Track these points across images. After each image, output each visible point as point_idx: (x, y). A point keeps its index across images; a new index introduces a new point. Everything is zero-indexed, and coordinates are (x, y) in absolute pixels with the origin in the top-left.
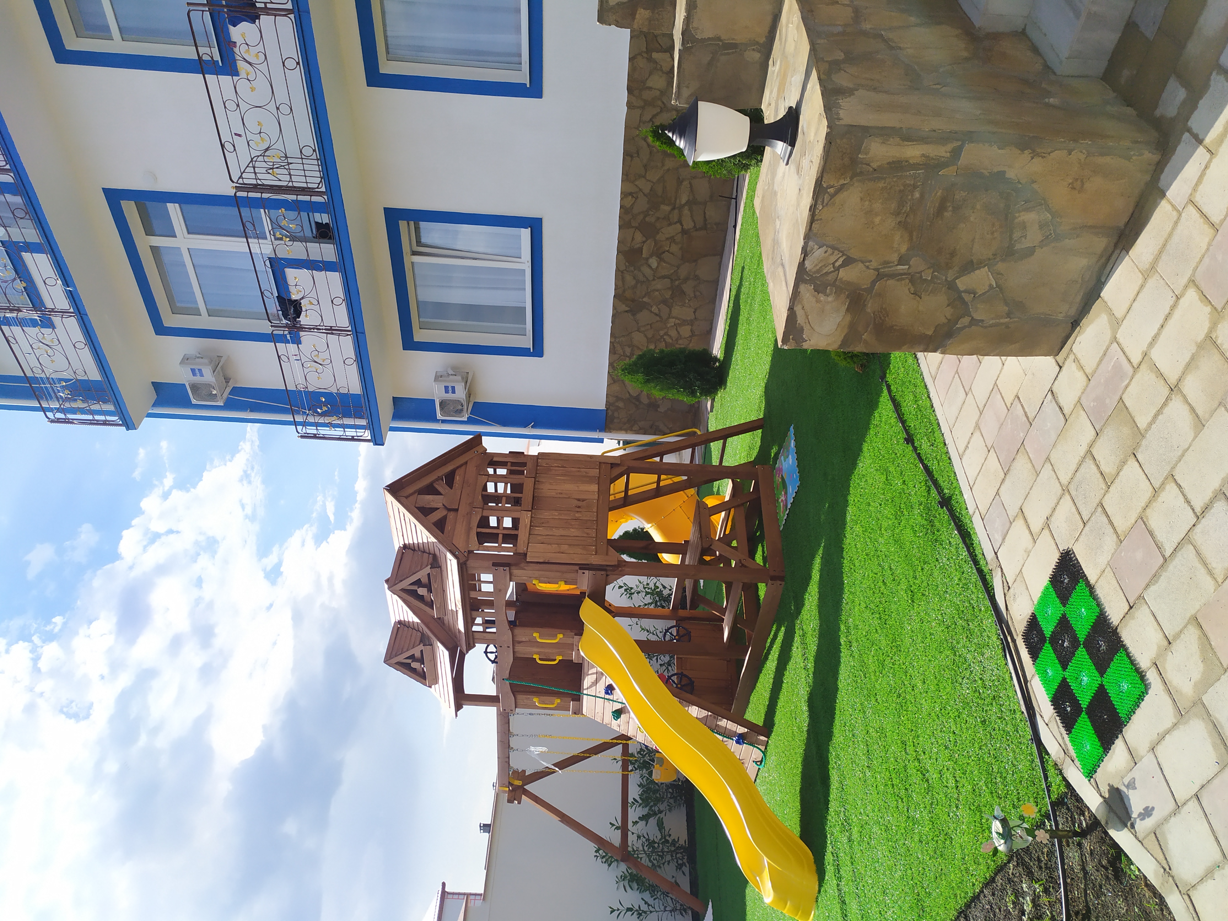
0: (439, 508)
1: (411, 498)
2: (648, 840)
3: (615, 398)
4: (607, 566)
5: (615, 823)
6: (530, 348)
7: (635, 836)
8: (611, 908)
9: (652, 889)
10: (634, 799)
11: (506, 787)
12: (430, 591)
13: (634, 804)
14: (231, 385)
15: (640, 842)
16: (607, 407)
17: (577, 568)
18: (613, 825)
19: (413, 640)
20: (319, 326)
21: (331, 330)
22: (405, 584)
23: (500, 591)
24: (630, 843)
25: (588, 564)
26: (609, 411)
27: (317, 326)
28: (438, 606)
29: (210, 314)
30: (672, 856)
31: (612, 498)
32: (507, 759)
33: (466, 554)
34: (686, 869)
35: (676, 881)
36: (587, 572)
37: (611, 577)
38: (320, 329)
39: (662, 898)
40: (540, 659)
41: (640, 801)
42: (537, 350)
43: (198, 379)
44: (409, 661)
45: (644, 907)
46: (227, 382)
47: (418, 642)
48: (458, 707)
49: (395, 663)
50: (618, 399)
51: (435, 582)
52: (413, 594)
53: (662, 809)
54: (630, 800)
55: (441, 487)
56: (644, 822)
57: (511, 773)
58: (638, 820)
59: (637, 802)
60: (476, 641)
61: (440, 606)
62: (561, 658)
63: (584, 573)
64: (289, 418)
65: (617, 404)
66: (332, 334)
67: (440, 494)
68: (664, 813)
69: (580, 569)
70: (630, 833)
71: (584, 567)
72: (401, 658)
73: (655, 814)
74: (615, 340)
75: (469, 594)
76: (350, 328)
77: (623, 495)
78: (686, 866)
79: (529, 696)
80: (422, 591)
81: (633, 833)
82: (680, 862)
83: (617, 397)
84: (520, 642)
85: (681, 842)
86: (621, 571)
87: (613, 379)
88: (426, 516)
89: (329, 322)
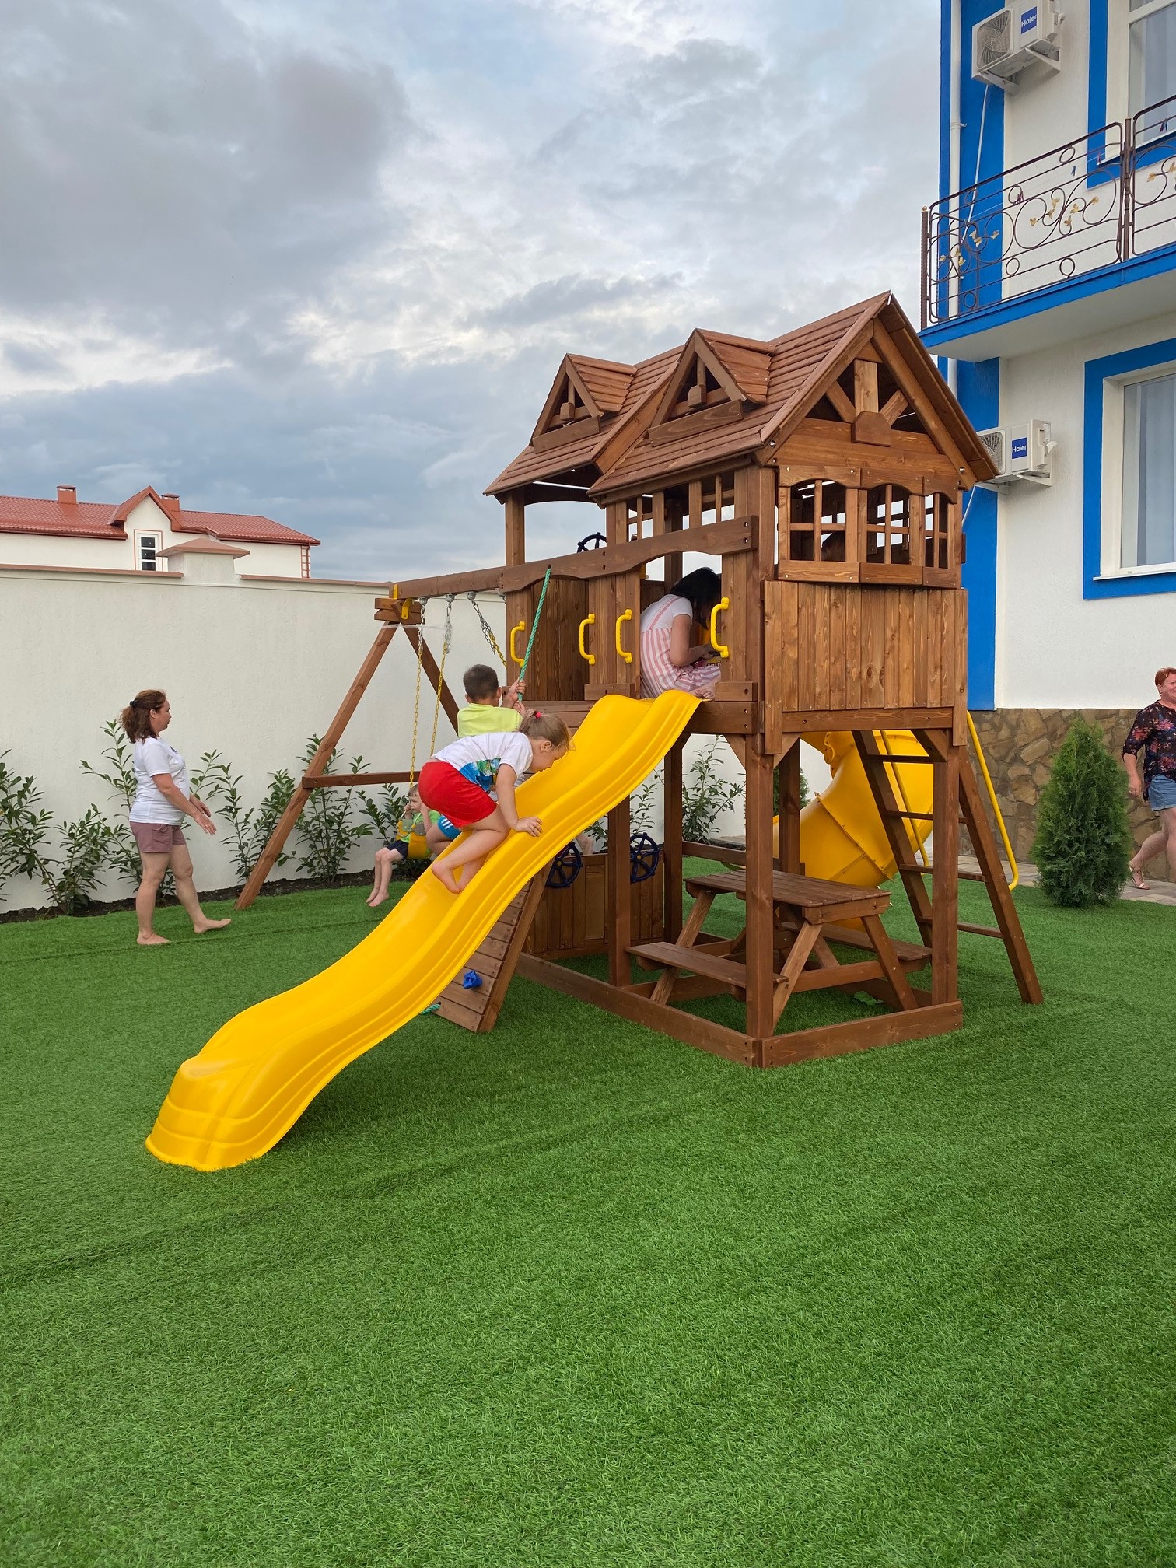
0: (854, 404)
1: (870, 349)
2: (342, 814)
3: (1014, 723)
4: (763, 735)
5: (362, 763)
6: (1099, 575)
7: (346, 795)
8: (229, 766)
9: (267, 824)
10: (397, 789)
11: (399, 595)
12: (698, 408)
13: (390, 791)
14: (1008, 87)
15: (338, 804)
16: (999, 712)
17: (757, 679)
18: (359, 760)
19: (608, 398)
20: (1134, 201)
21: (1126, 225)
22: (708, 360)
23: (704, 538)
24: (333, 788)
25: (763, 698)
26: (991, 715)
27: (1133, 197)
28: (670, 430)
29: (1133, 26)
30: (323, 851)
31: (877, 733)
32: (435, 593)
33: (772, 462)
34: (305, 874)
35: (287, 858)
36: (749, 697)
37: (741, 743)
38: (1127, 204)
39: (260, 838)
40: (587, 626)
41: (395, 799)
42: (1097, 588)
43: (1015, 24)
44: (571, 399)
45: (241, 816)
46: (1011, 79)
47: (603, 406)
48: (502, 495)
49: (566, 375)
50: (1014, 729)
51: (714, 415)
52: (690, 379)
53: (386, 832)
54: (395, 785)
55: (894, 408)
56: (365, 808)
57: (418, 600)
58: (366, 799)
59: (393, 795)
60: (612, 508)
61: (671, 434)
62: (592, 661)
63: (746, 691)
64: (954, 188)
65: (1004, 727)
66: (1120, 227)
67: (881, 406)
68: (382, 836)
69: (754, 686)
70: (349, 787)
71: (758, 692)
72: (575, 383)
73: (379, 823)
74: (1121, 718)
75: (694, 481)
76: (1131, 256)
77: (883, 752)
78: (309, 872)
79: (526, 613)
80: (695, 394)
81: (349, 791)
82: (315, 863)
83: (1018, 725)
84: (613, 587)
85: (342, 864)
86: (754, 761)
87: (1050, 718)
88: (838, 380)
89: (1141, 219)
